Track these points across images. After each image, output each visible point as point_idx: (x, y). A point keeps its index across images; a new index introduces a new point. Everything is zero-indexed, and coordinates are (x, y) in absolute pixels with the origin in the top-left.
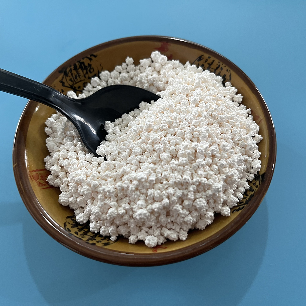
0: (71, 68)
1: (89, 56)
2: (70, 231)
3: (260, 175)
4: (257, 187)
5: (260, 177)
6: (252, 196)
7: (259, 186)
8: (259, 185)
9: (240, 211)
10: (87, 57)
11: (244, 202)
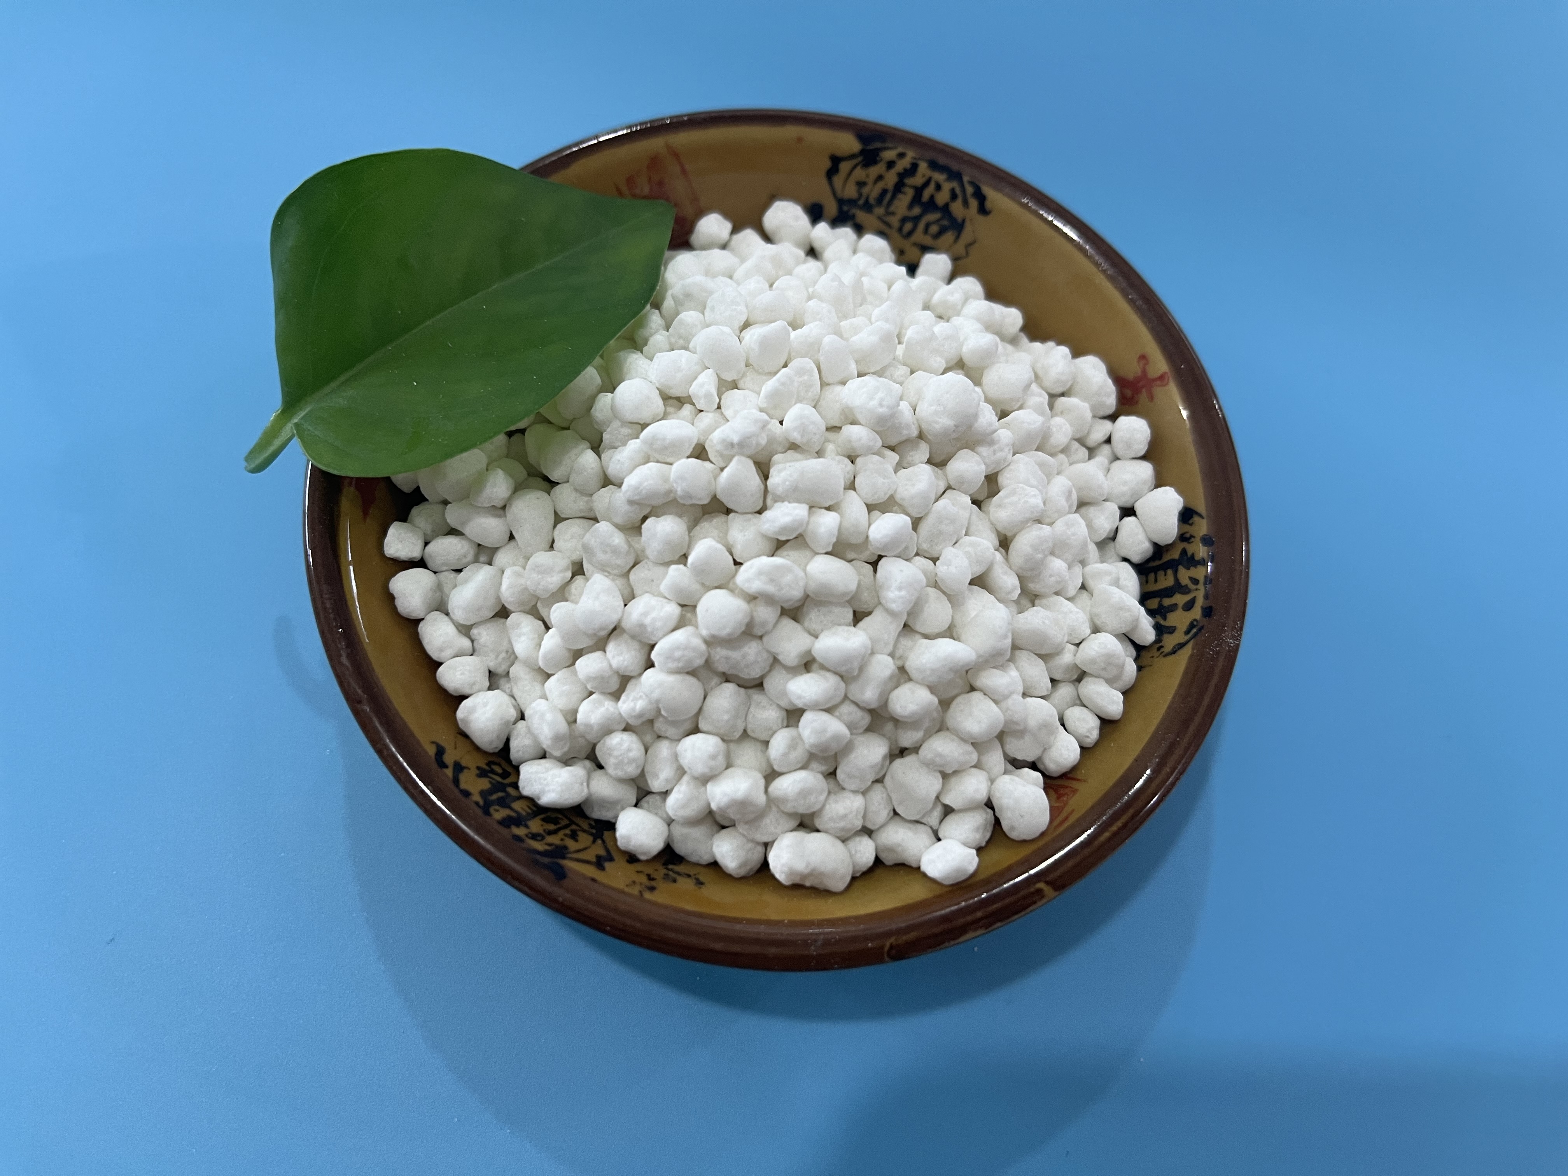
0: (527, 836)
1: (449, 772)
2: (1195, 620)
3: (863, 152)
4: (902, 155)
5: (869, 147)
6: (934, 165)
7: (900, 150)
8: (896, 148)
9: (987, 190)
10: (456, 781)
11: (955, 184)
